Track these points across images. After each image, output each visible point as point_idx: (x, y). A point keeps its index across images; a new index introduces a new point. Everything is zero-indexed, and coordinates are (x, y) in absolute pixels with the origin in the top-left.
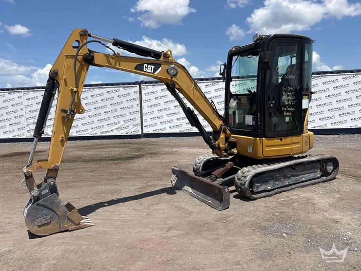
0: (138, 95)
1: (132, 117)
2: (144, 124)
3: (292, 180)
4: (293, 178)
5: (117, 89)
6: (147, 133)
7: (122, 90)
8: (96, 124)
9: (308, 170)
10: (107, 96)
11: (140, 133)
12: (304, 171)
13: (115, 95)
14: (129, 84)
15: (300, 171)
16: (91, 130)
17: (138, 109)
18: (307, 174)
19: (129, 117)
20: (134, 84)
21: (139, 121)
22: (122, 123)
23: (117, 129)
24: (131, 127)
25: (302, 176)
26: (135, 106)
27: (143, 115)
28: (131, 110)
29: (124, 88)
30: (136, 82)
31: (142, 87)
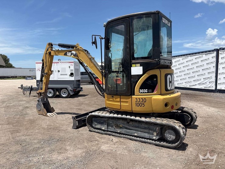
0: (215, 59)
1: (209, 76)
2: (218, 82)
5: (201, 56)
6: (219, 89)
7: (204, 57)
8: (188, 80)
9: (141, 128)
10: (195, 61)
11: (214, 88)
12: (136, 127)
13: (199, 60)
14: (209, 51)
15: (132, 127)
16: (184, 84)
17: (214, 70)
19: (207, 76)
20: (213, 51)
21: (214, 79)
22: (202, 80)
23: (199, 84)
24: (208, 83)
25: (134, 131)
26: (212, 68)
27: (218, 74)
28: (209, 71)
29: (206, 54)
30: (215, 49)
31: (220, 52)
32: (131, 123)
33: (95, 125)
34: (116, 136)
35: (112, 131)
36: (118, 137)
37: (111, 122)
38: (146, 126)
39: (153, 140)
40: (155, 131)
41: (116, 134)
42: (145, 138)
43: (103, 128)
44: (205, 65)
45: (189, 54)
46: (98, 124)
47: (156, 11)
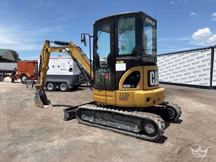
0: (210, 57)
1: (204, 73)
2: (213, 79)
3: (109, 123)
4: (109, 122)
5: (196, 53)
6: (214, 86)
7: (200, 54)
8: (183, 76)
9: (124, 121)
10: (190, 58)
11: (209, 85)
12: (120, 120)
13: (195, 57)
14: (205, 49)
15: (116, 120)
16: (180, 80)
17: (209, 67)
18: (123, 124)
19: (202, 73)
20: (208, 48)
21: (209, 76)
22: (198, 77)
23: (194, 81)
24: (203, 80)
25: (118, 124)
26: (207, 65)
27: (213, 71)
28: (204, 68)
29: (201, 52)
30: (210, 47)
31: (215, 50)
32: (115, 116)
33: (84, 117)
34: (102, 128)
35: (98, 123)
36: (104, 129)
37: (98, 115)
38: (129, 119)
39: (134, 133)
40: (136, 124)
41: (102, 127)
42: (128, 131)
43: (91, 121)
44: (201, 62)
45: (186, 51)
46: (86, 117)
47: (139, 12)
